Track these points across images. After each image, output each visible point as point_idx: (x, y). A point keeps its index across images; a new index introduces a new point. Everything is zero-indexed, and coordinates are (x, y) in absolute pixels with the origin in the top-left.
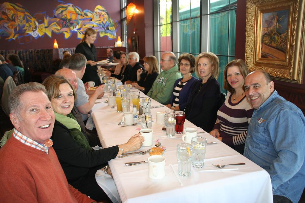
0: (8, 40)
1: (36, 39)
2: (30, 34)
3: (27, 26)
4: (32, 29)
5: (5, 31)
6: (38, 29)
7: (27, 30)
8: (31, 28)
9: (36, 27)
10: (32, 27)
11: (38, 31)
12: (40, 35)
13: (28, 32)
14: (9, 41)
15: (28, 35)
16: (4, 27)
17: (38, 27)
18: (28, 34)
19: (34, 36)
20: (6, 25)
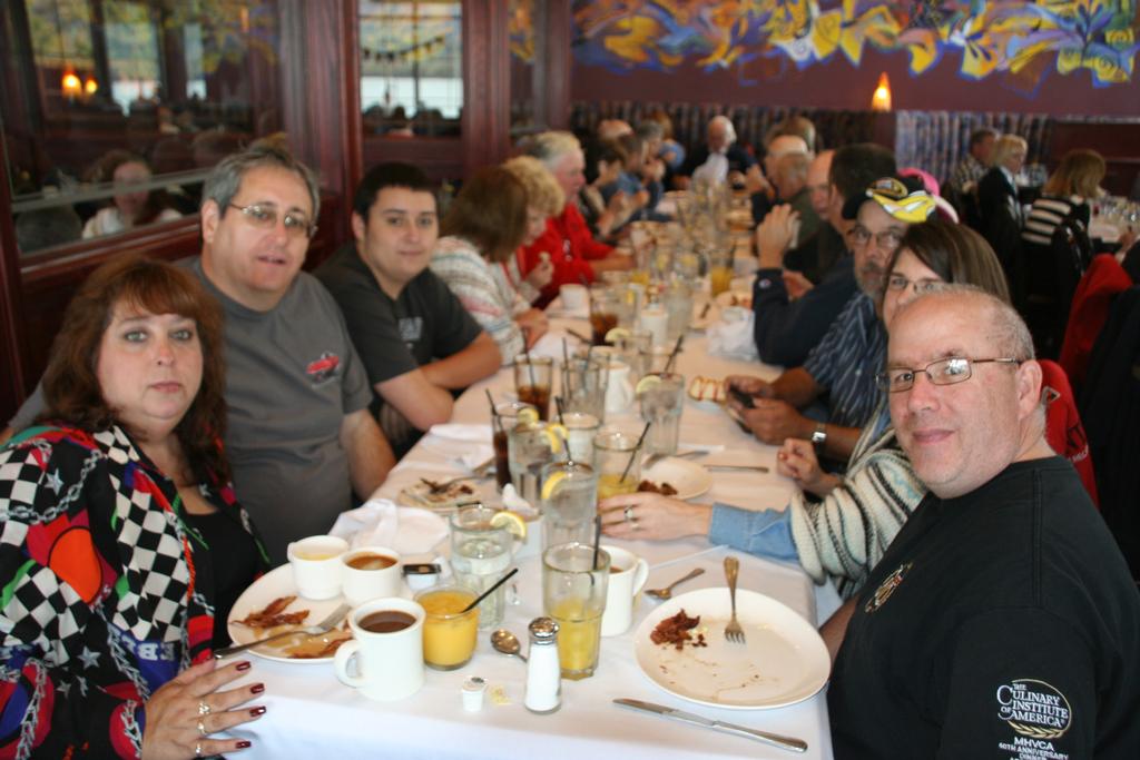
0: (706, 67)
1: (802, 68)
2: (782, 48)
3: (778, 19)
4: (795, 27)
5: (700, 35)
6: (814, 31)
7: (776, 34)
8: (791, 26)
9: (808, 24)
10: (795, 23)
11: (814, 40)
12: (819, 55)
13: (777, 39)
16: (700, 19)
17: (817, 24)
18: (775, 48)
19: (795, 57)
20: (707, 13)
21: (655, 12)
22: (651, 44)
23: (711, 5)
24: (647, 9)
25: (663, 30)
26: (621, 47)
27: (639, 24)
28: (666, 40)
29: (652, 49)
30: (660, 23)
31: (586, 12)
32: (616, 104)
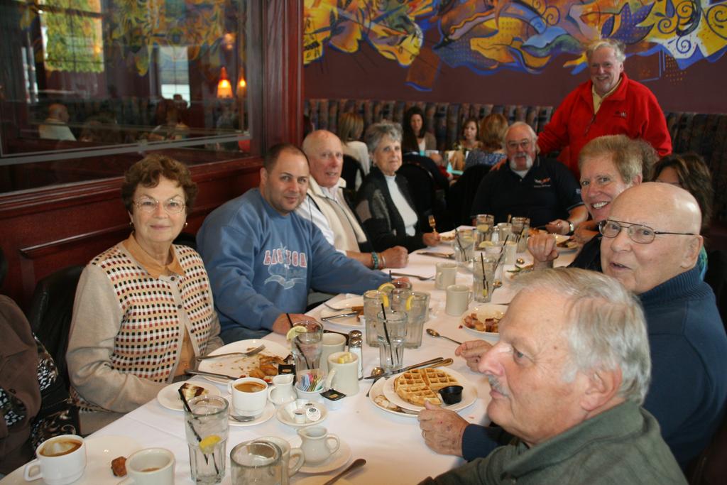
0: (573, 67)
1: (683, 67)
2: (661, 46)
3: (658, 14)
4: (674, 24)
5: (568, 34)
6: (702, 24)
7: (654, 31)
8: (674, 20)
9: (694, 19)
10: (679, 17)
11: (701, 35)
12: (706, 53)
13: (655, 37)
14: (574, 72)
15: (651, 52)
16: (569, 18)
17: (706, 17)
18: (653, 45)
19: (677, 56)
20: (577, 11)
21: (523, 12)
22: (516, 45)
23: (582, 2)
24: (514, 8)
25: (529, 30)
26: (486, 48)
27: (506, 25)
28: (532, 41)
29: (517, 50)
30: (526, 22)
31: (452, 13)
32: (478, 107)
